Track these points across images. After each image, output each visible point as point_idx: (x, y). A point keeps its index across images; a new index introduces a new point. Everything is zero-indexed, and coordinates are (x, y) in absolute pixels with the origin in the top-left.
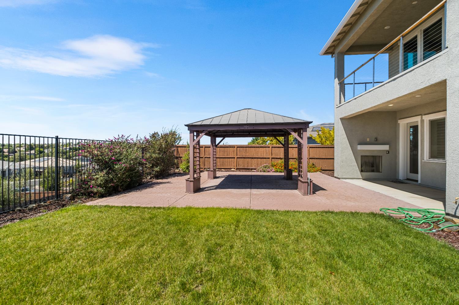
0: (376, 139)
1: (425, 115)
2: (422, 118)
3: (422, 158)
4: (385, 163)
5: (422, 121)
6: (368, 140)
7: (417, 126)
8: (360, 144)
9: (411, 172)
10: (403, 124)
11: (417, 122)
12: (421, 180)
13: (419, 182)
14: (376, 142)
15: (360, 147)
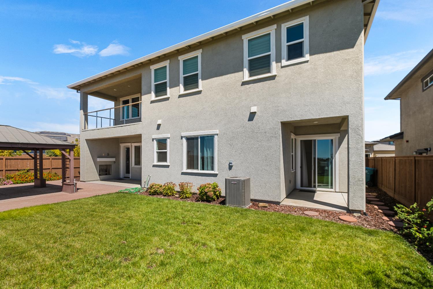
0: (108, 154)
1: (133, 143)
2: (131, 144)
3: (132, 166)
4: (113, 169)
5: (131, 146)
6: (103, 155)
7: (129, 148)
8: (99, 157)
9: (126, 173)
10: (123, 146)
11: (129, 146)
12: (131, 177)
13: (130, 178)
14: (108, 156)
15: (99, 160)
